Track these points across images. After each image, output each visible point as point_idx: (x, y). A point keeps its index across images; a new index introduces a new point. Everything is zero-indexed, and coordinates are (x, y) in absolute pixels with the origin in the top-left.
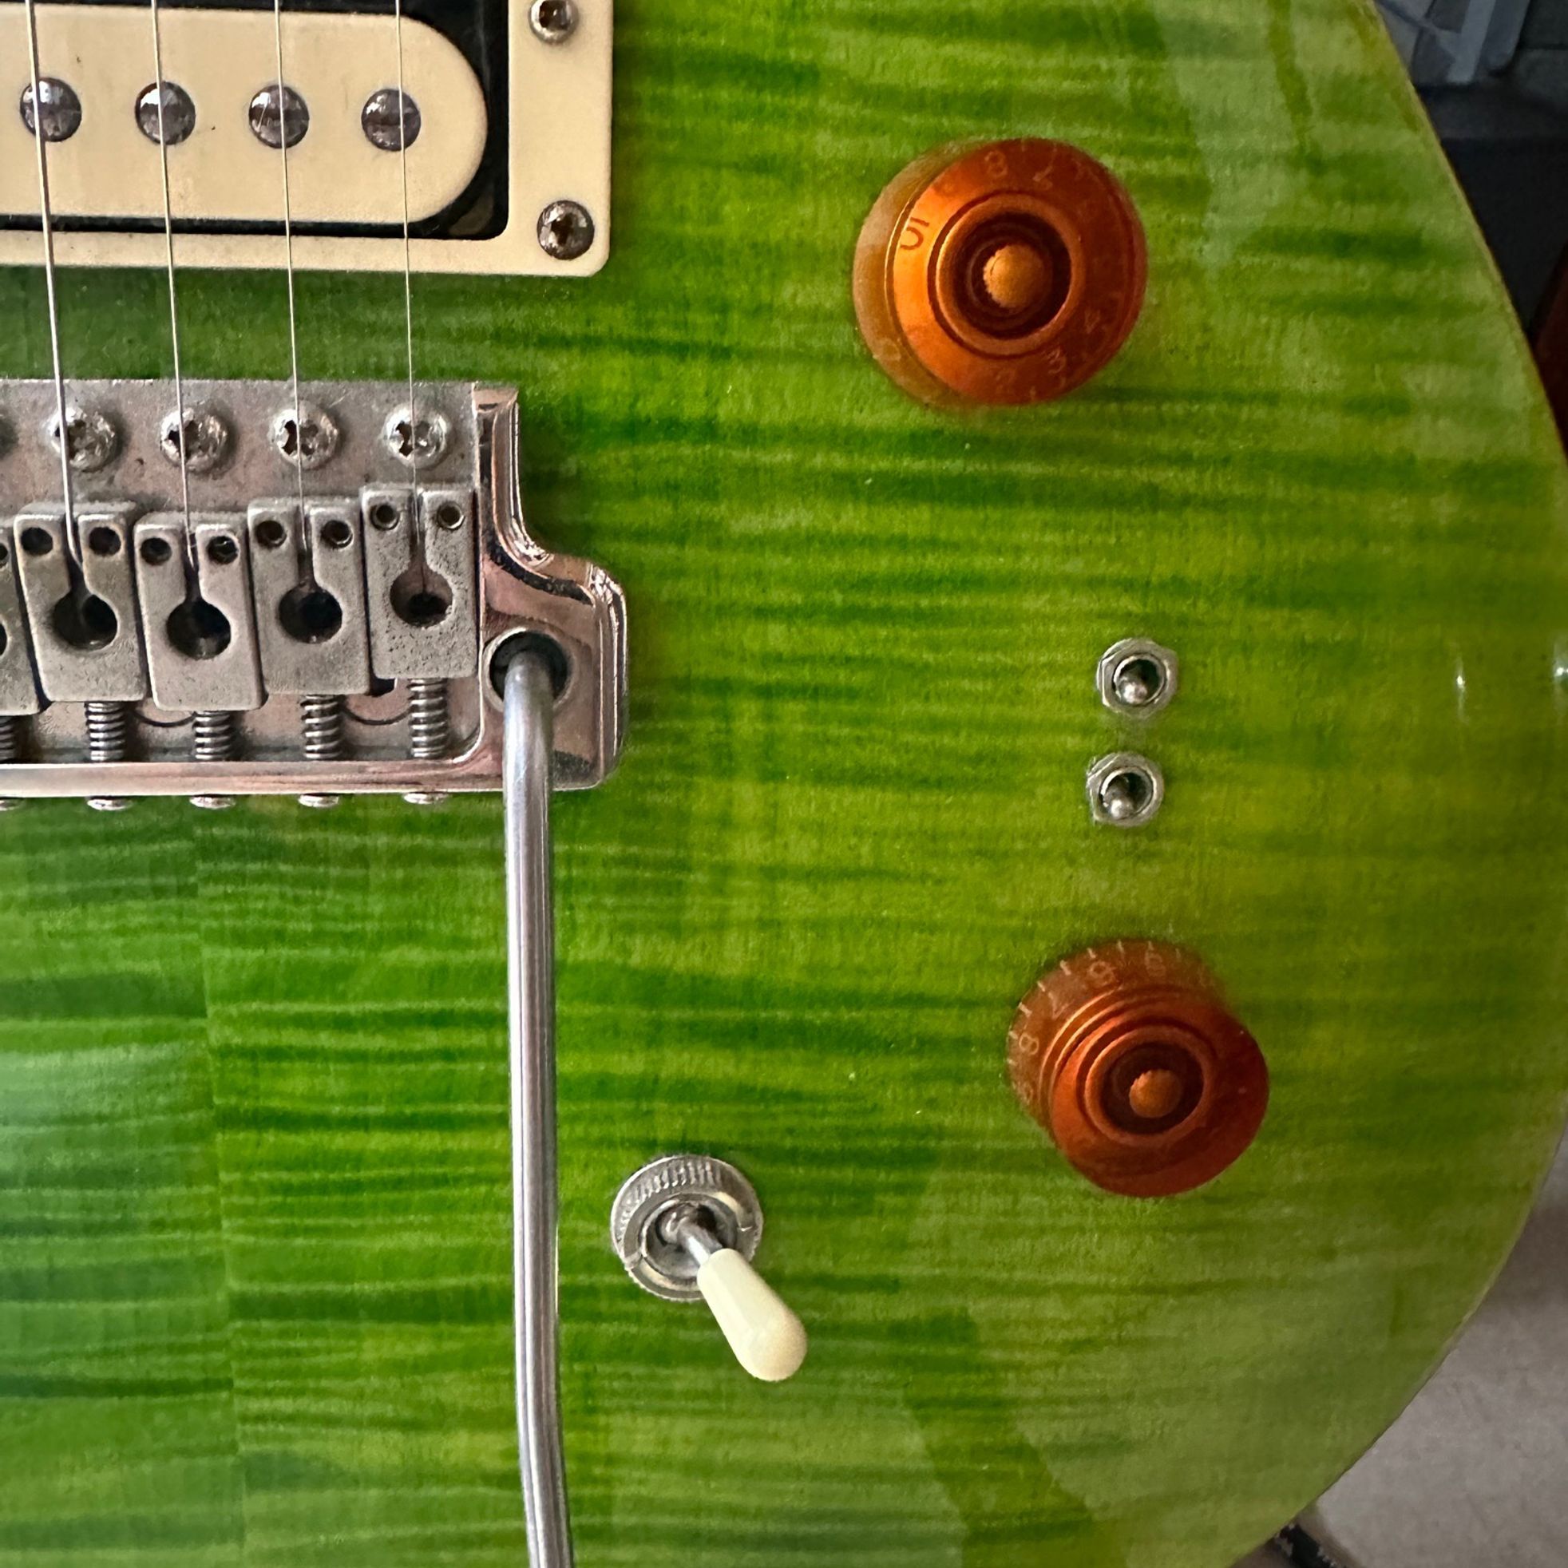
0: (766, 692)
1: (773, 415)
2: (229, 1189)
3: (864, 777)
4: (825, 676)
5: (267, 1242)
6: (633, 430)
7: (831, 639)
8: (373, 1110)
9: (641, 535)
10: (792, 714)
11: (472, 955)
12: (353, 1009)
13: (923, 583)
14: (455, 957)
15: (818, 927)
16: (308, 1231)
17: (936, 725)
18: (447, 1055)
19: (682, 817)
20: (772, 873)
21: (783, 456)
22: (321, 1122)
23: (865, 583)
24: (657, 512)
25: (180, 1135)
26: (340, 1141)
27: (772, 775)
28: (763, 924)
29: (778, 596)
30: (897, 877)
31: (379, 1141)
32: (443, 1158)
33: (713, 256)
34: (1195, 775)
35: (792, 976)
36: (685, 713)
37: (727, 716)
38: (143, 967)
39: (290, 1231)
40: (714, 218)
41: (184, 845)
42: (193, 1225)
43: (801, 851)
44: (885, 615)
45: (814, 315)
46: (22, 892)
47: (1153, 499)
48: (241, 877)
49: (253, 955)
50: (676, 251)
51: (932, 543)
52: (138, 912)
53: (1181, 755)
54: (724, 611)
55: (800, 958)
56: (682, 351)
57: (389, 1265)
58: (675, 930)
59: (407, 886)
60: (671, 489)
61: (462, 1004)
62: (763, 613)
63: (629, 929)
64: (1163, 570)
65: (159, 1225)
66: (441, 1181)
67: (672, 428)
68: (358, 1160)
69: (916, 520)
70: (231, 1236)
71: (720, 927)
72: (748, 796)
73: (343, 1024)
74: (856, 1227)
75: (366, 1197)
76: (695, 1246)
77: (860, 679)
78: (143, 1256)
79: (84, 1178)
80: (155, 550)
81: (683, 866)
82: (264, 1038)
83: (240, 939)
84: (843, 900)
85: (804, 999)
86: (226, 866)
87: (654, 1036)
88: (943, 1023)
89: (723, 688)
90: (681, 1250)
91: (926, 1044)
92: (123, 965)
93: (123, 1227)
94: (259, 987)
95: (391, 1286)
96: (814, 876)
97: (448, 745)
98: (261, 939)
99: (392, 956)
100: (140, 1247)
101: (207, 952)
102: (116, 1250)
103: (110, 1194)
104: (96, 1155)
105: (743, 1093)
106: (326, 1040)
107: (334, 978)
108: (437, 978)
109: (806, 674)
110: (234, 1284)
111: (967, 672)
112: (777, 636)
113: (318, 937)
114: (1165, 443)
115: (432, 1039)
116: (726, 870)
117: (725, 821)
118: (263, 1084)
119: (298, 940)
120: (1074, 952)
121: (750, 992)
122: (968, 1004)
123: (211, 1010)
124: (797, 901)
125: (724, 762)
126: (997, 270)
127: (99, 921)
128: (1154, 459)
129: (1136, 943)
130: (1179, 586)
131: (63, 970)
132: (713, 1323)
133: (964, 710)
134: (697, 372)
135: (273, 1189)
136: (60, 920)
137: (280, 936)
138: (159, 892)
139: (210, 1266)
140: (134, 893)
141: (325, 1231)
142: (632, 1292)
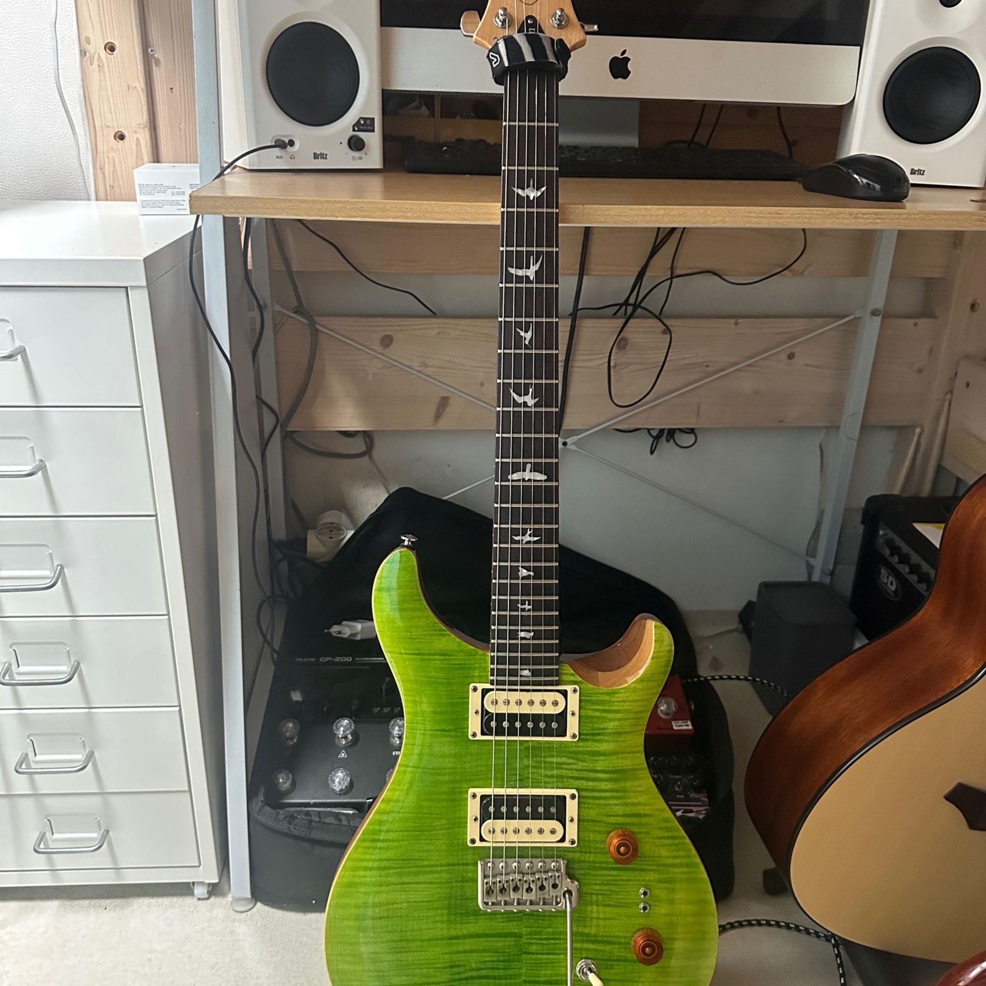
0: (597, 894)
1: (597, 860)
2: (524, 963)
3: (610, 906)
4: (604, 892)
5: (529, 972)
6: (580, 862)
7: (605, 888)
8: (545, 952)
9: (580, 875)
10: (600, 897)
11: (559, 930)
12: (542, 937)
13: (616, 880)
14: (556, 930)
15: (604, 926)
16: (534, 970)
17: (619, 899)
18: (555, 944)
19: (586, 911)
20: (598, 919)
21: (598, 865)
22: (537, 954)
23: (609, 880)
24: (582, 872)
25: (518, 955)
26: (540, 956)
27: (598, 905)
28: (597, 926)
29: (598, 882)
30: (615, 919)
31: (545, 956)
32: (554, 959)
33: (589, 841)
34: (654, 906)
35: (601, 933)
36: (587, 897)
37: (592, 897)
38: (515, 931)
39: (531, 970)
40: (589, 837)
41: (522, 914)
42: (519, 969)
43: (602, 916)
44: (612, 884)
45: (601, 848)
46: (501, 920)
47: (645, 870)
48: (528, 919)
49: (529, 929)
50: (585, 841)
51: (617, 875)
52: (515, 923)
53: (651, 903)
54: (591, 884)
55: (602, 930)
56: (585, 853)
57: (545, 976)
58: (585, 926)
59: (551, 920)
60: (584, 869)
61: (556, 937)
62: (596, 884)
63: (579, 926)
64: (647, 878)
65: (514, 968)
66: (553, 963)
67: (584, 861)
68: (541, 959)
69: (615, 873)
70: (524, 970)
71: (591, 926)
72: (595, 908)
73: (540, 939)
74: (611, 971)
75: (543, 965)
76: (588, 973)
77: (609, 893)
78: (512, 973)
79: (504, 961)
80: (526, 881)
81: (587, 918)
82: (530, 941)
83: (528, 927)
84: (608, 922)
85: (603, 936)
86: (527, 917)
87: (583, 941)
88: (623, 940)
89: (591, 894)
90: (587, 974)
91: (620, 943)
92: (512, 931)
93: (510, 969)
94: (530, 934)
95: (545, 979)
96: (604, 919)
97: (557, 903)
98: (531, 927)
99: (547, 930)
100: (512, 972)
101: (524, 929)
102: (508, 972)
103: (507, 964)
104: (506, 958)
105: (595, 950)
106: (538, 941)
107: (540, 933)
108: (554, 933)
109: (602, 892)
110: (523, 978)
111: (623, 892)
112: (598, 887)
113: (538, 927)
114: (646, 863)
115: (552, 941)
116: (592, 918)
117: (592, 912)
118: (529, 948)
119: (536, 927)
120: (639, 930)
121: (595, 935)
122: (626, 937)
123: (524, 937)
124: (602, 923)
125: (592, 904)
126: (622, 849)
127: (509, 924)
128: (645, 865)
129: (647, 929)
130: (649, 880)
131: (505, 931)
132: (590, 983)
133: (622, 896)
134: (588, 855)
135: (530, 963)
136: (504, 924)
137: (533, 927)
138: (518, 921)
139: (520, 975)
140: (515, 921)
141: (537, 970)
142: (579, 980)
